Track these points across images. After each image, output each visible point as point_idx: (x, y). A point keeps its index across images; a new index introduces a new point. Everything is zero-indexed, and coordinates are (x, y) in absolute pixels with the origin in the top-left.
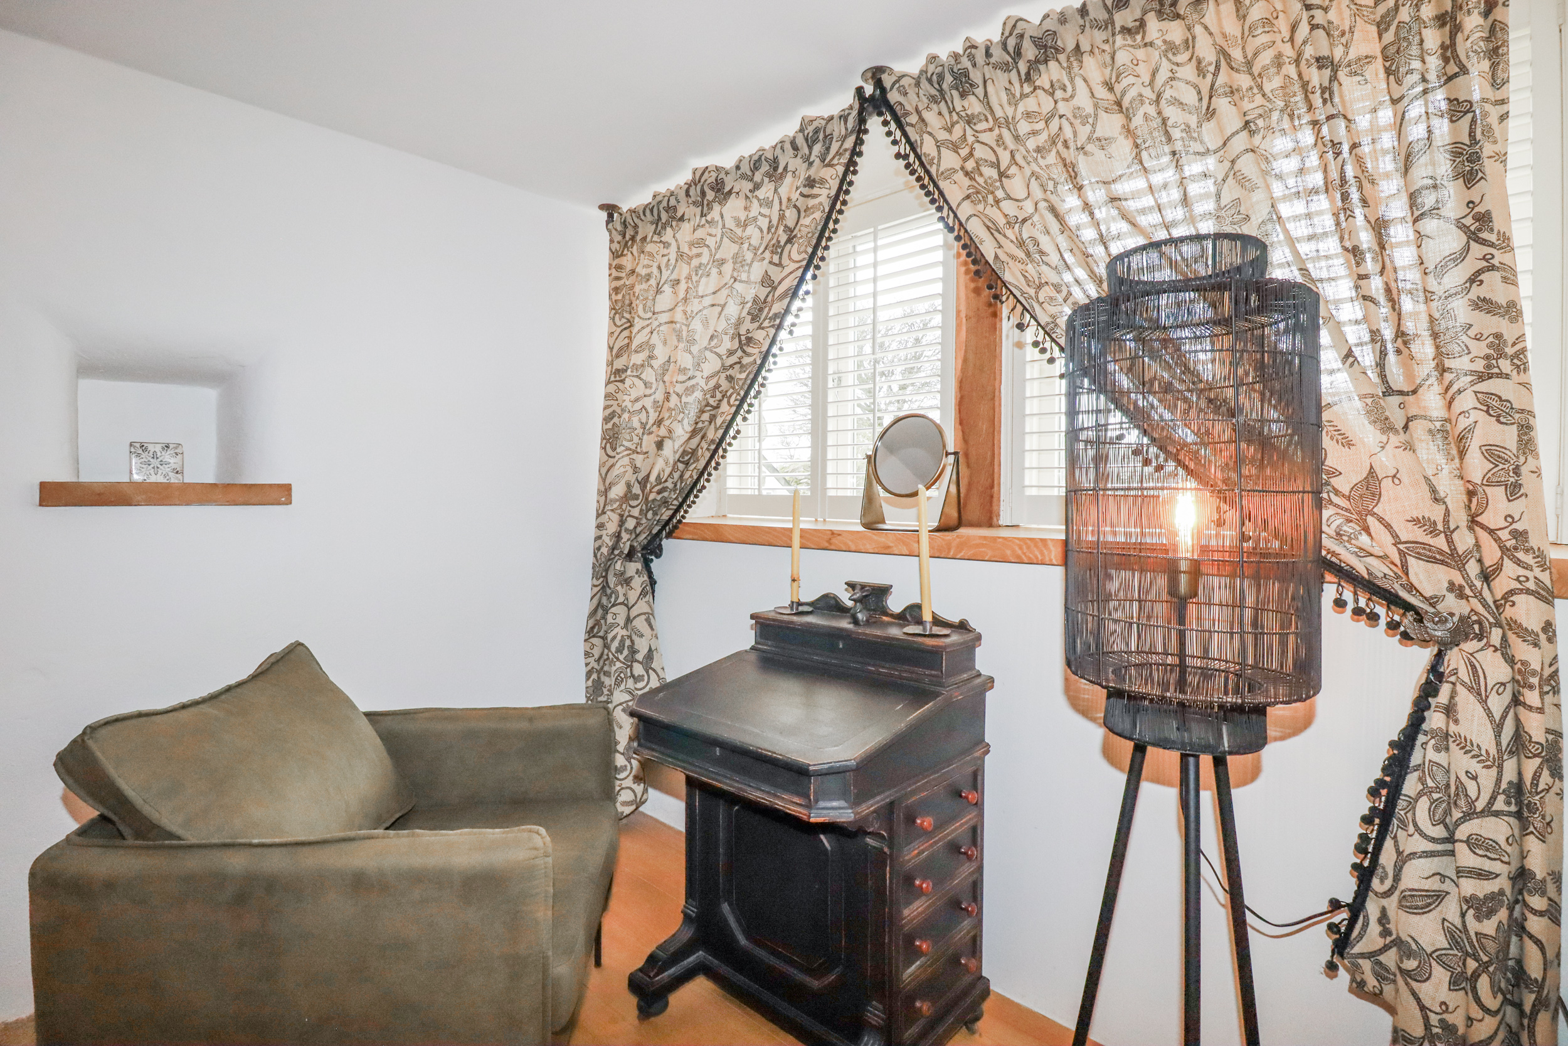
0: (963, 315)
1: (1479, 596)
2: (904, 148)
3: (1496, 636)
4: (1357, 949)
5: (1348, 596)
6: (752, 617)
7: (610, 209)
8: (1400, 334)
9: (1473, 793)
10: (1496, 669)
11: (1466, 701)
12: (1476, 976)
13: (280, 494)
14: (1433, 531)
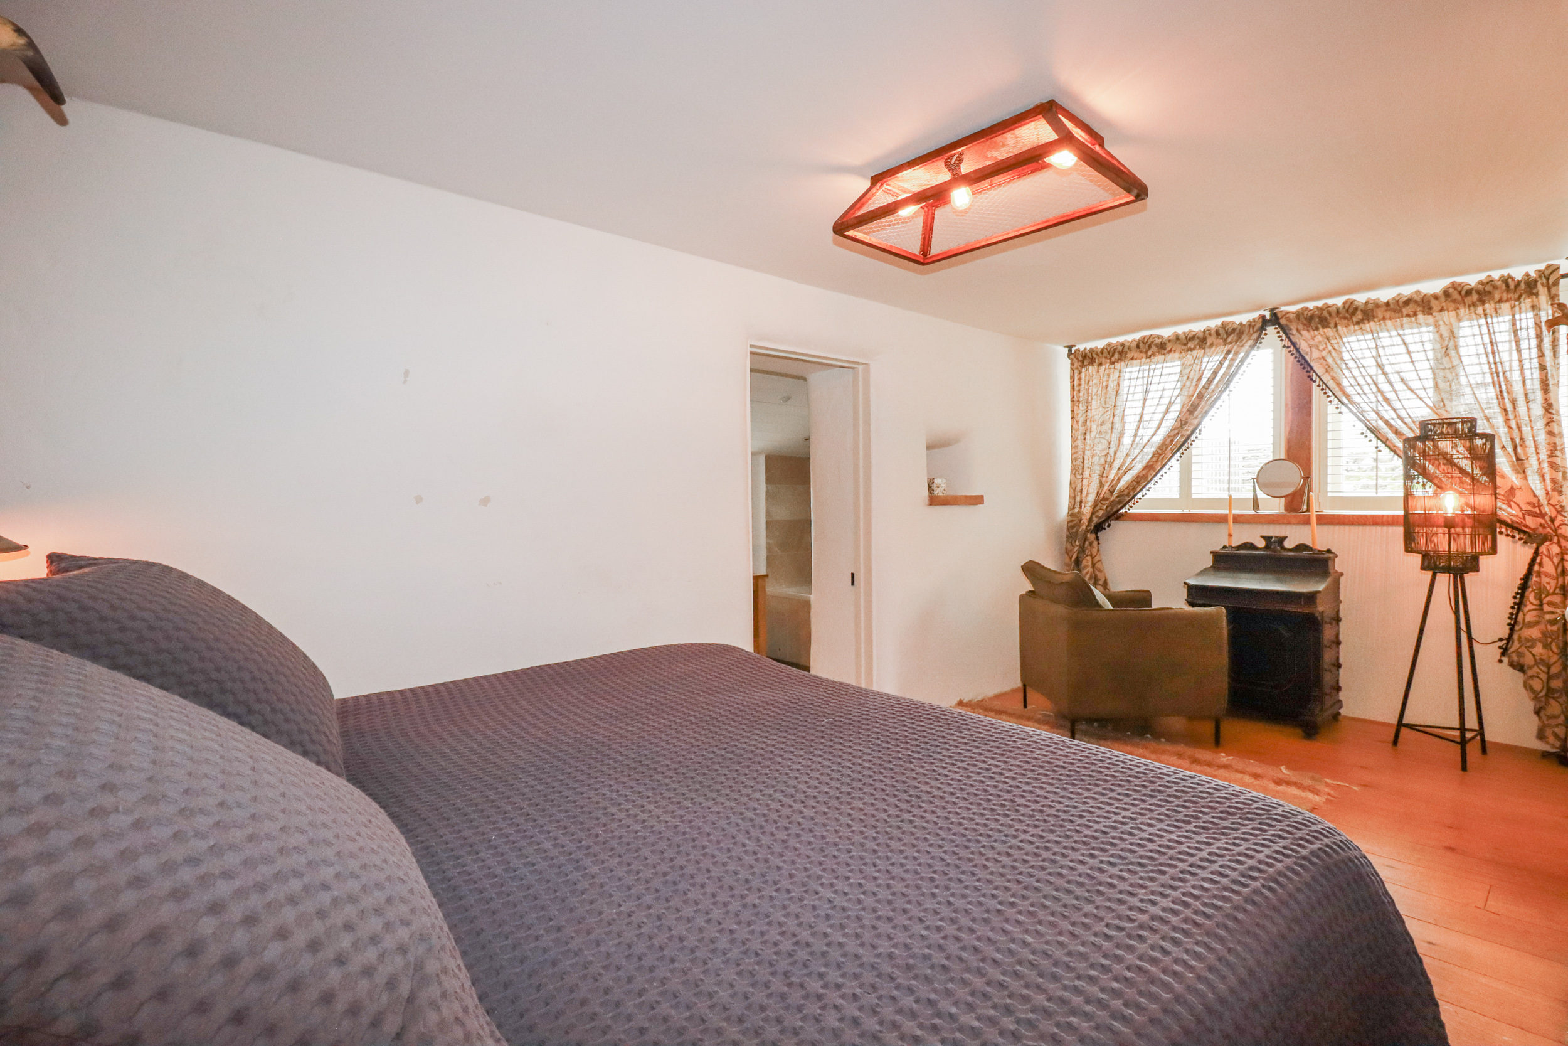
0: (1290, 406)
1: (1549, 526)
2: (1287, 343)
3: (1555, 539)
4: (1510, 651)
5: (1503, 530)
6: (1211, 552)
7: (1070, 347)
8: (1522, 439)
9: (1548, 588)
10: (1555, 549)
11: (1546, 560)
12: (1551, 643)
13: (978, 500)
14: (1534, 506)
